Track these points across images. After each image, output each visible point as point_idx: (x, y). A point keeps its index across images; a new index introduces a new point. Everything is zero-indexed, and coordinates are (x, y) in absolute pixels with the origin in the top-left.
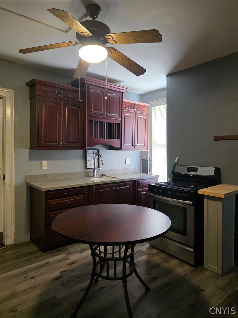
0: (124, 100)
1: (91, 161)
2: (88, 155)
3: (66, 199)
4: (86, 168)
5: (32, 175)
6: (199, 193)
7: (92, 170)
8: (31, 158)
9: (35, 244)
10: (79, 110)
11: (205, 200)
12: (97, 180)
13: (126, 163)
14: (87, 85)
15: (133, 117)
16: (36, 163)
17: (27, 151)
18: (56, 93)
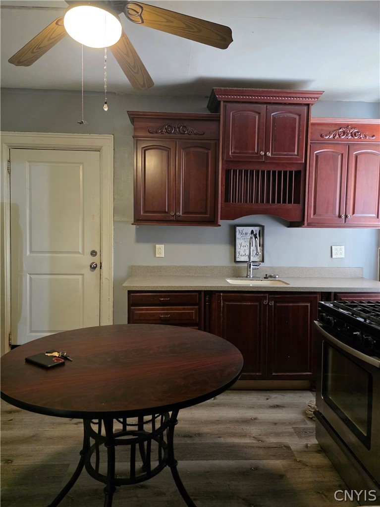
1: (245, 248)
2: (238, 235)
4: (235, 261)
5: (139, 266)
7: (245, 265)
8: (140, 239)
10: (207, 154)
13: (334, 256)
14: (222, 103)
15: (342, 155)
16: (146, 247)
18: (166, 129)
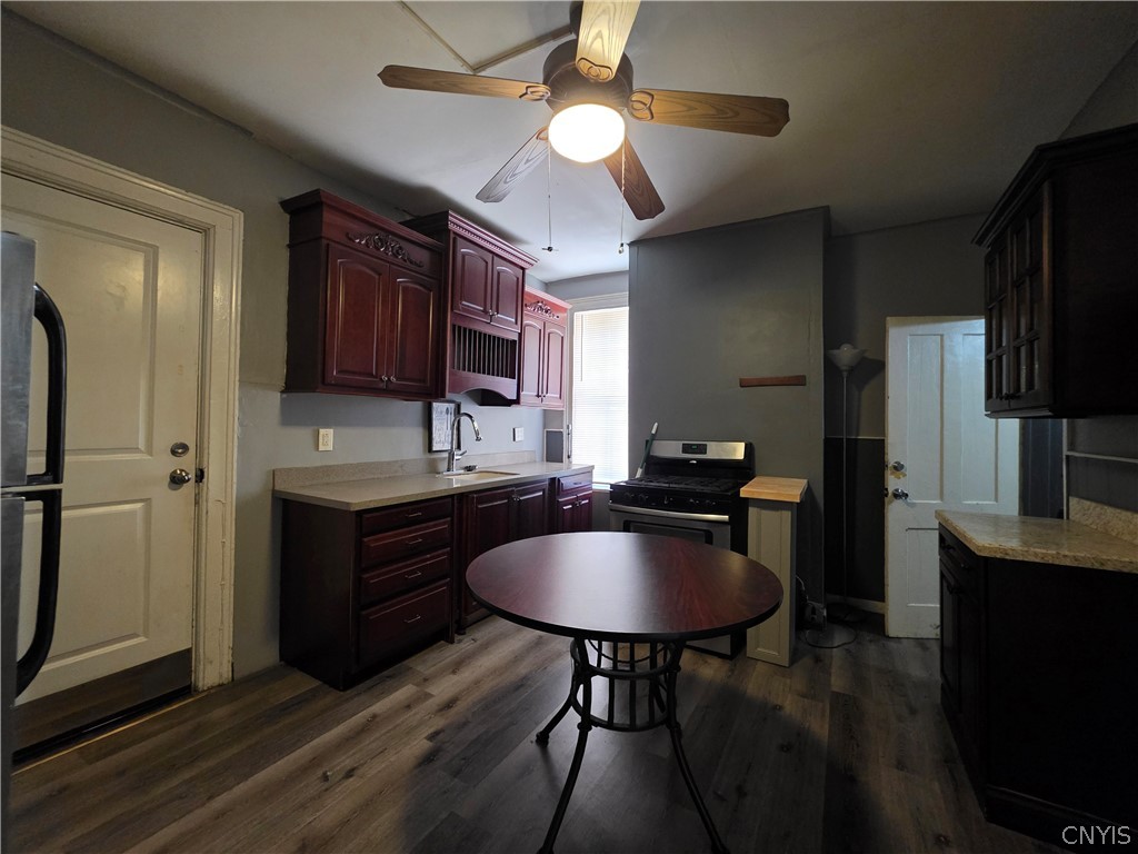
0: (527, 289)
2: (434, 415)
3: (410, 532)
4: (430, 450)
5: (290, 469)
6: (742, 495)
7: (446, 455)
8: (288, 418)
9: (302, 670)
10: (428, 297)
11: (752, 511)
12: (459, 481)
13: (516, 439)
14: (452, 235)
15: (541, 330)
16: (301, 434)
17: (274, 399)
